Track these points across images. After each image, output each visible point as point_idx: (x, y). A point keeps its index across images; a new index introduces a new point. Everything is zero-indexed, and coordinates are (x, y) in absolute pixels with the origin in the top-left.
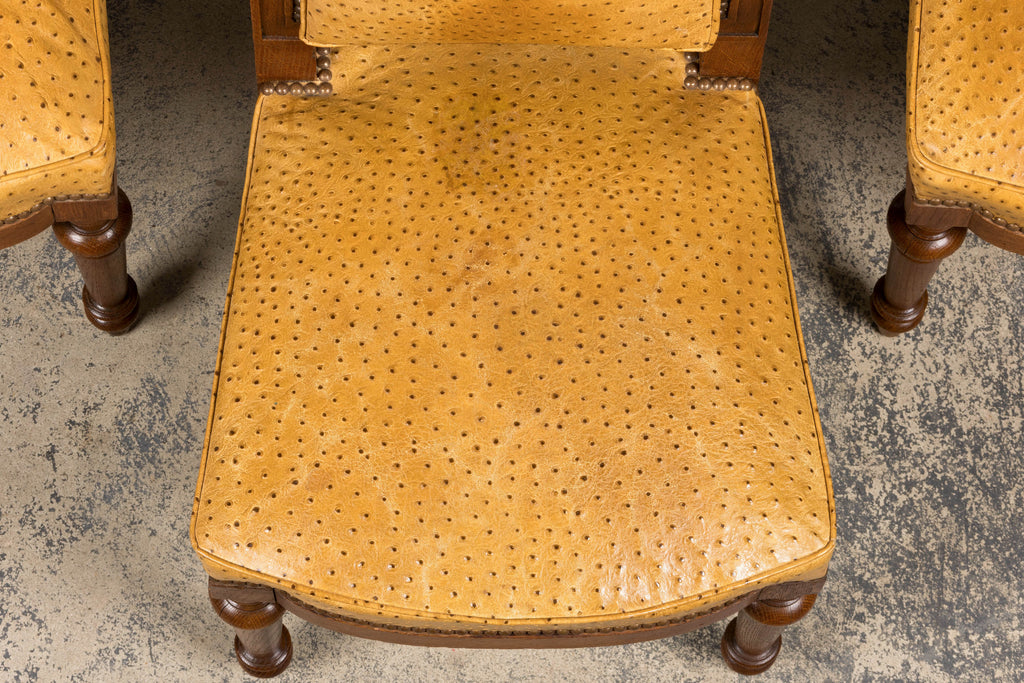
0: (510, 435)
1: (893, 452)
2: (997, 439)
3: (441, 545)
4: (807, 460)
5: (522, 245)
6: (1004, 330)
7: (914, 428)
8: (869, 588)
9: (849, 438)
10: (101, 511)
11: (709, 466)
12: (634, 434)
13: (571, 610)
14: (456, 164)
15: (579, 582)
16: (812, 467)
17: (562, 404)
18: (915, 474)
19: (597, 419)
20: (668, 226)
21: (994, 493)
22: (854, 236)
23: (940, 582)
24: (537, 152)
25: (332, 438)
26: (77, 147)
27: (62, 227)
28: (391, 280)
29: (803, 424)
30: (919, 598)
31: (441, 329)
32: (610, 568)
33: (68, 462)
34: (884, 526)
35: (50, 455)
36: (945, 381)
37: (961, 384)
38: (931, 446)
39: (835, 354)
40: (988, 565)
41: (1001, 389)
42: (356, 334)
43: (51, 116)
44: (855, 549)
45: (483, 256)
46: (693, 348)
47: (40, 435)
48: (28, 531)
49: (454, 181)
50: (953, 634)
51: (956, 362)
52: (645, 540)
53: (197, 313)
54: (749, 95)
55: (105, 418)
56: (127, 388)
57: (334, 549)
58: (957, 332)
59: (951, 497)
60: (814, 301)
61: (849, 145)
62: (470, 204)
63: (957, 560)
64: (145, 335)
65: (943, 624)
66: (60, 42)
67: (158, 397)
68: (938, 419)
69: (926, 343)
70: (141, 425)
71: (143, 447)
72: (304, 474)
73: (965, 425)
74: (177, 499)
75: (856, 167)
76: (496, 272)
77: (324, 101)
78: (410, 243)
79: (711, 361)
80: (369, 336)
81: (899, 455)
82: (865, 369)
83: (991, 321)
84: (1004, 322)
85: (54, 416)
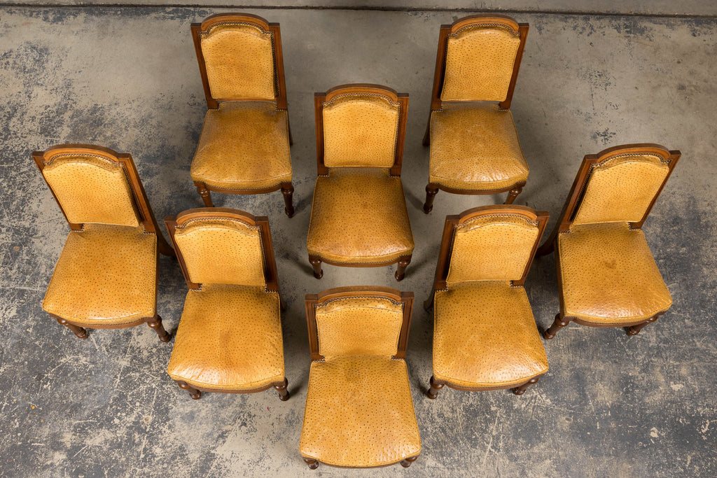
0: (359, 430)
1: (432, 422)
2: (452, 419)
3: (347, 451)
4: (415, 433)
5: (361, 392)
6: (453, 398)
7: (436, 417)
8: (428, 449)
9: (424, 419)
10: (282, 436)
11: (397, 435)
12: (383, 429)
13: (371, 463)
14: (348, 376)
15: (373, 458)
16: (416, 434)
17: (369, 424)
18: (437, 426)
19: (375, 427)
20: (388, 388)
21: (452, 430)
22: (424, 379)
23: (442, 447)
24: (364, 374)
25: (326, 430)
26: (278, 373)
27: (275, 387)
28: (337, 399)
29: (415, 426)
30: (438, 451)
31: (346, 409)
32: (378, 455)
33: (276, 426)
34: (431, 436)
35: (273, 424)
36: (442, 408)
37: (445, 408)
38: (439, 420)
39: (421, 403)
40: (451, 444)
41: (453, 409)
42: (330, 410)
43: (273, 368)
44: (426, 441)
45: (354, 395)
46: (393, 412)
47: (271, 420)
48: (268, 440)
49: (348, 380)
50: (445, 458)
51: (444, 404)
52: (385, 450)
53: (300, 396)
54: (403, 361)
55: (283, 417)
56: (287, 411)
57: (326, 452)
58: (444, 398)
59: (444, 431)
60: (417, 392)
61: (423, 362)
62: (351, 384)
63: (445, 443)
64: (290, 401)
65: (443, 456)
66: (275, 353)
67: (293, 413)
68: (441, 415)
69: (438, 400)
70: (290, 418)
71: (290, 423)
72: (321, 437)
73: (446, 416)
74: (297, 433)
75: (424, 366)
76: (356, 398)
77: (324, 364)
78: (340, 392)
79: (397, 414)
80: (332, 410)
81: (433, 422)
82: (427, 405)
83: (450, 396)
84: (453, 396)
85: (273, 417)
